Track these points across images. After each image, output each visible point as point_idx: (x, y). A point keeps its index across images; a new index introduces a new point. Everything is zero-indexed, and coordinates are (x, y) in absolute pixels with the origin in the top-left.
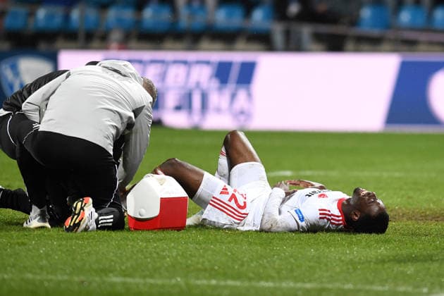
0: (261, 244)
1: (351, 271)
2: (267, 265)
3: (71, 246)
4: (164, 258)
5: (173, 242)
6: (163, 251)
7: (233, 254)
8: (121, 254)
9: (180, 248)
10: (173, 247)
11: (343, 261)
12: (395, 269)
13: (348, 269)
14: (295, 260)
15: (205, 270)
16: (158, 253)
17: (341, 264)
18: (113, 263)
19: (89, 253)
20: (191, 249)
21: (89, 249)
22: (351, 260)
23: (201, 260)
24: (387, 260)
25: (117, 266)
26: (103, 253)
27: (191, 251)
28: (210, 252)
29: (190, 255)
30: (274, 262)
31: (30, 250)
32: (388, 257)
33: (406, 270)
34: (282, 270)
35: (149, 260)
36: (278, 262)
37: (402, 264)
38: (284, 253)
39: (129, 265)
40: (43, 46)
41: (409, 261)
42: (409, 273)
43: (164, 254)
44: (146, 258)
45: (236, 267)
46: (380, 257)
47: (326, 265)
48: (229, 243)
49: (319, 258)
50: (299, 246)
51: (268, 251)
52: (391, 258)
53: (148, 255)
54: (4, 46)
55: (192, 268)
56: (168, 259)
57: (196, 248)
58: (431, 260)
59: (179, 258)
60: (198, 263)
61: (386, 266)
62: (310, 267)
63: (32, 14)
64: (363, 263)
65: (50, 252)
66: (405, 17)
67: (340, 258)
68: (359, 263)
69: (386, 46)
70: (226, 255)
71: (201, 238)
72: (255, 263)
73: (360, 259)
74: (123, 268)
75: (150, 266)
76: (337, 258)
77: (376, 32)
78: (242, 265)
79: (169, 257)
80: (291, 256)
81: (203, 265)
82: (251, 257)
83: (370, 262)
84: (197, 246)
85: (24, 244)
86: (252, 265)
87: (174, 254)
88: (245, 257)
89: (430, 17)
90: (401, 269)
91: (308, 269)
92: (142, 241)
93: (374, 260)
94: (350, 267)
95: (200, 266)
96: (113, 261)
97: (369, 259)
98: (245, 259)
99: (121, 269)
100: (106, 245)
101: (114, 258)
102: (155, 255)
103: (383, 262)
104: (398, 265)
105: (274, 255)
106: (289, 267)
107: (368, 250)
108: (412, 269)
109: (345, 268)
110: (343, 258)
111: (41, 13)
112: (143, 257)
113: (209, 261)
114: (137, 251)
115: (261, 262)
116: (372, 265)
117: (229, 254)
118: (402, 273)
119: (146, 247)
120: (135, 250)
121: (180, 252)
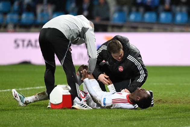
0: (72, 114)
1: (110, 124)
2: (75, 122)
4: (31, 120)
5: (35, 113)
6: (31, 117)
7: (61, 118)
8: (13, 118)
9: (38, 115)
10: (35, 115)
11: (106, 120)
12: (129, 123)
13: (109, 124)
14: (87, 120)
15: (49, 125)
16: (29, 118)
17: (106, 122)
18: (9, 122)
20: (42, 116)
22: (110, 120)
23: (47, 121)
24: (125, 120)
25: (11, 123)
26: (5, 118)
27: (42, 117)
28: (50, 117)
29: (42, 118)
30: (77, 121)
32: (126, 118)
33: (133, 124)
34: (81, 124)
35: (25, 121)
36: (79, 121)
37: (132, 121)
38: (82, 117)
39: (16, 123)
41: (134, 120)
42: (134, 125)
43: (31, 118)
44: (23, 120)
45: (62, 123)
46: (122, 119)
47: (100, 122)
48: (59, 113)
49: (96, 119)
50: (88, 114)
51: (75, 116)
52: (127, 119)
53: (24, 118)
55: (43, 124)
56: (33, 120)
57: (45, 116)
58: (144, 120)
59: (37, 120)
60: (46, 122)
61: (125, 122)
62: (93, 123)
64: (115, 121)
66: (133, 17)
67: (105, 119)
68: (113, 121)
69: (125, 29)
70: (57, 118)
71: (47, 111)
72: (69, 121)
73: (114, 119)
74: (14, 124)
75: (25, 123)
76: (104, 119)
77: (120, 23)
78: (64, 123)
79: (33, 119)
80: (85, 118)
81: (47, 122)
82: (68, 119)
84: (45, 115)
86: (68, 122)
87: (35, 118)
88: (65, 119)
89: (143, 17)
90: (131, 123)
91: (92, 124)
92: (22, 113)
93: (120, 120)
94: (110, 123)
95: (46, 123)
96: (9, 121)
97: (118, 119)
98: (65, 120)
99: (13, 125)
100: (6, 115)
101: (10, 120)
102: (27, 119)
103: (124, 120)
104: (130, 122)
105: (77, 118)
106: (84, 123)
107: (117, 116)
108: (136, 124)
109: (107, 123)
110: (107, 119)
112: (22, 120)
113: (50, 121)
114: (20, 117)
115: (72, 121)
116: (119, 122)
117: (59, 118)
118: (132, 125)
119: (23, 115)
120: (19, 117)
121: (38, 117)
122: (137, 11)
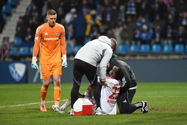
0: (90, 119)
3: (32, 121)
4: (60, 123)
7: (81, 122)
8: (47, 123)
9: (65, 120)
10: (63, 120)
11: (115, 123)
14: (100, 123)
19: (37, 123)
21: (37, 121)
22: (117, 123)
23: (71, 124)
26: (41, 123)
28: (74, 122)
29: (68, 122)
31: (19, 122)
32: (128, 122)
37: (133, 124)
38: (97, 121)
40: (22, 60)
41: (135, 123)
48: (80, 119)
49: (107, 122)
53: (55, 123)
54: (10, 60)
57: (70, 121)
58: (142, 122)
63: (19, 50)
65: (25, 123)
66: (132, 48)
70: (79, 122)
73: (120, 123)
76: (113, 122)
77: (124, 53)
80: (99, 122)
82: (87, 123)
83: (123, 123)
85: (17, 120)
87: (63, 122)
89: (140, 48)
92: (53, 118)
98: (85, 123)
100: (42, 120)
102: (57, 123)
103: (127, 123)
105: (93, 122)
107: (122, 120)
110: (115, 122)
111: (22, 50)
112: (53, 123)
113: (74, 124)
119: (54, 120)
120: (51, 121)
121: (65, 122)
122: (136, 44)
